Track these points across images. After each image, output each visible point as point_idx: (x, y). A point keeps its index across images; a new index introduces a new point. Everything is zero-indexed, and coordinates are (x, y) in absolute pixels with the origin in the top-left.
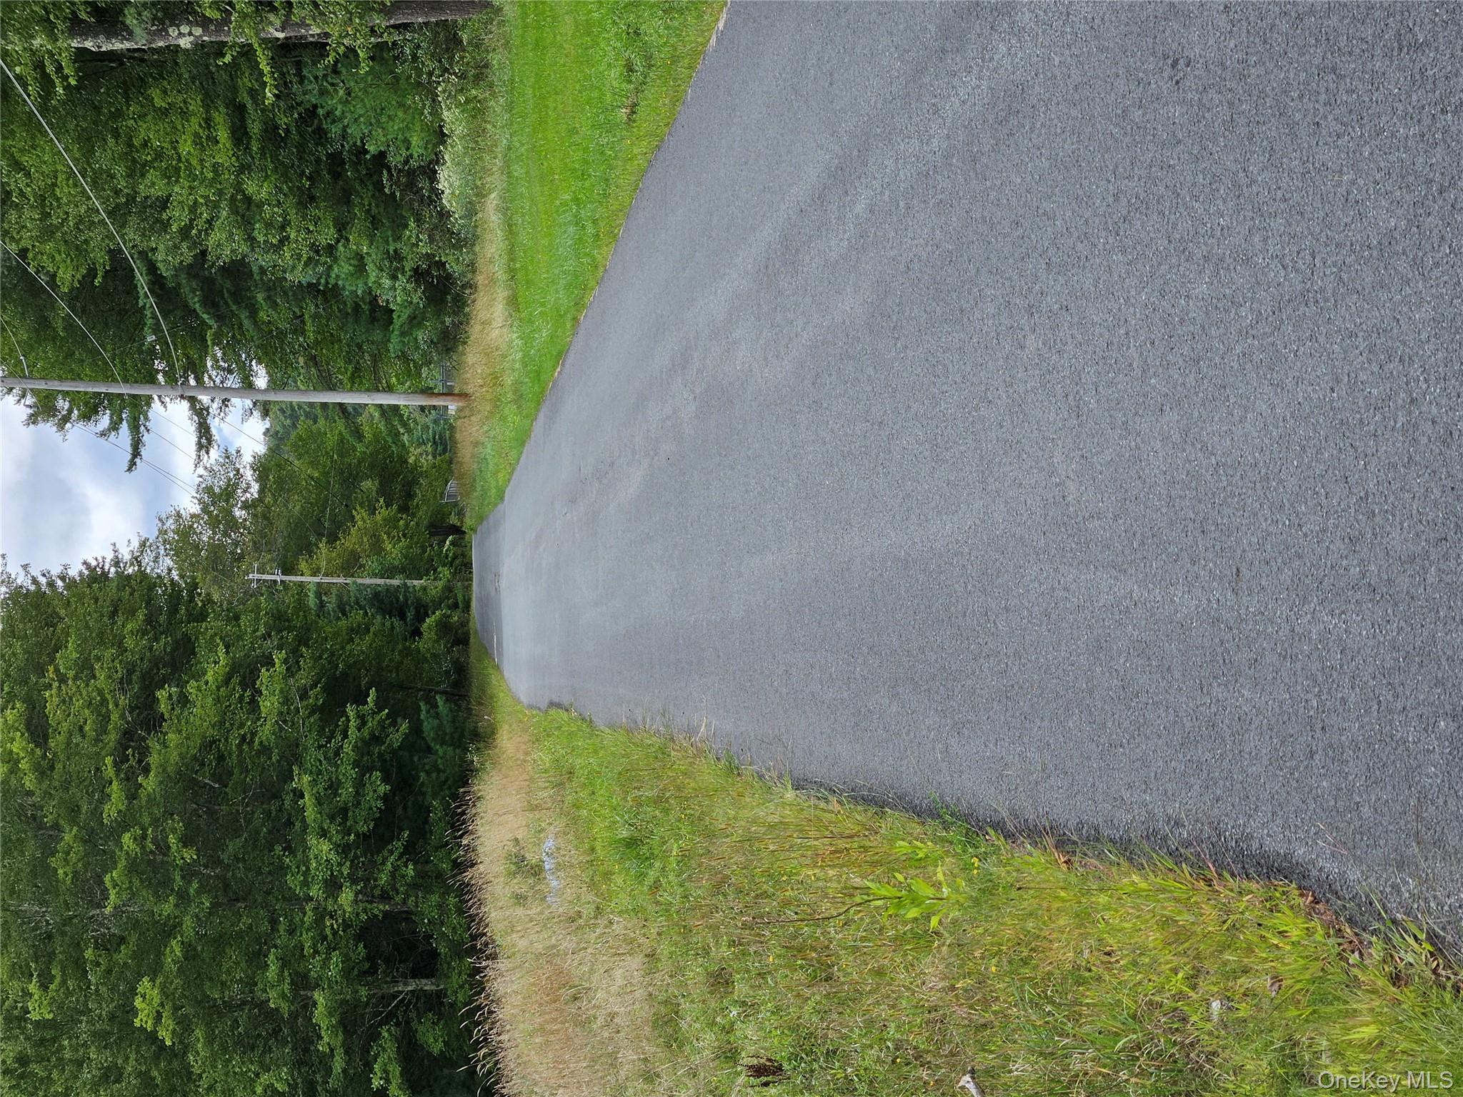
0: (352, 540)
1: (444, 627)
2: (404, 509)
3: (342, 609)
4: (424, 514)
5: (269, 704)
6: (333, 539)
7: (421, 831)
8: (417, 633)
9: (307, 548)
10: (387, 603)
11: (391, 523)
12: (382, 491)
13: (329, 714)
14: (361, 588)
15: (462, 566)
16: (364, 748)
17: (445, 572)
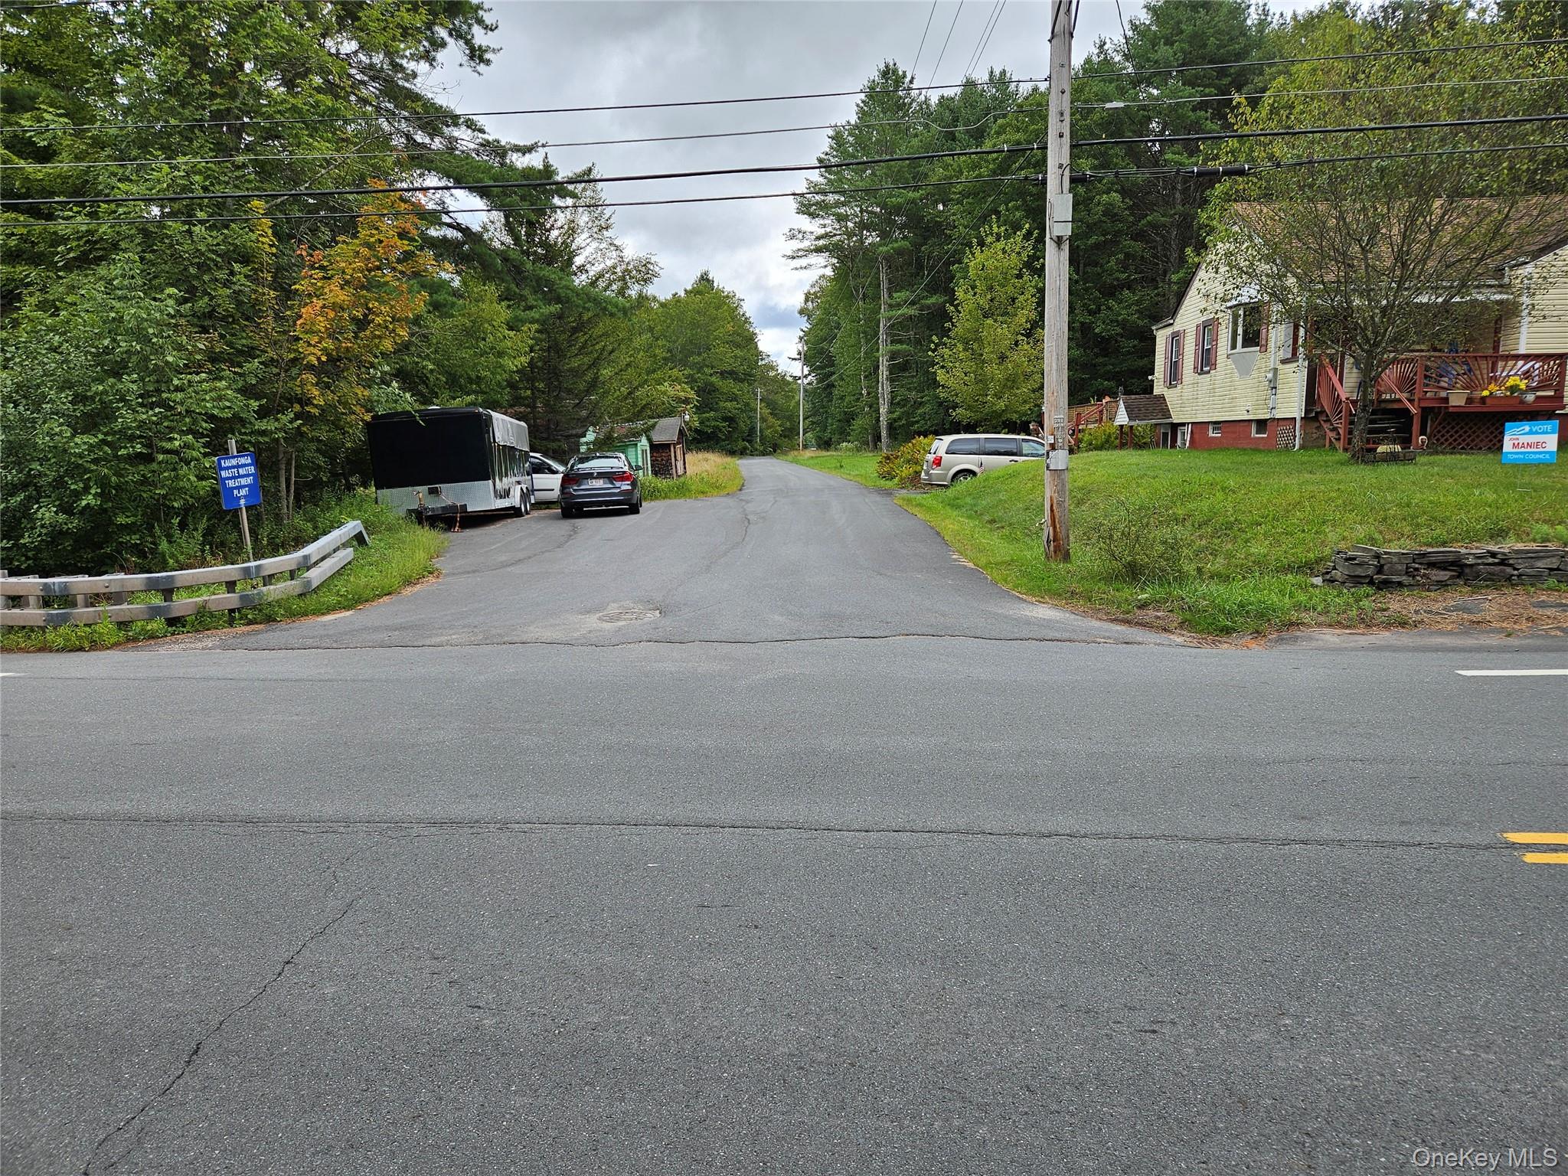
0: (771, 419)
1: (745, 448)
2: (781, 435)
3: (750, 418)
4: (779, 442)
5: (728, 404)
6: (771, 414)
7: (699, 442)
8: (743, 440)
9: (768, 405)
10: (752, 430)
11: (776, 432)
12: (786, 429)
13: (725, 419)
14: (756, 423)
15: (764, 454)
16: (717, 427)
17: (762, 448)
